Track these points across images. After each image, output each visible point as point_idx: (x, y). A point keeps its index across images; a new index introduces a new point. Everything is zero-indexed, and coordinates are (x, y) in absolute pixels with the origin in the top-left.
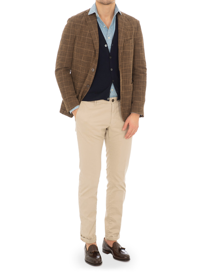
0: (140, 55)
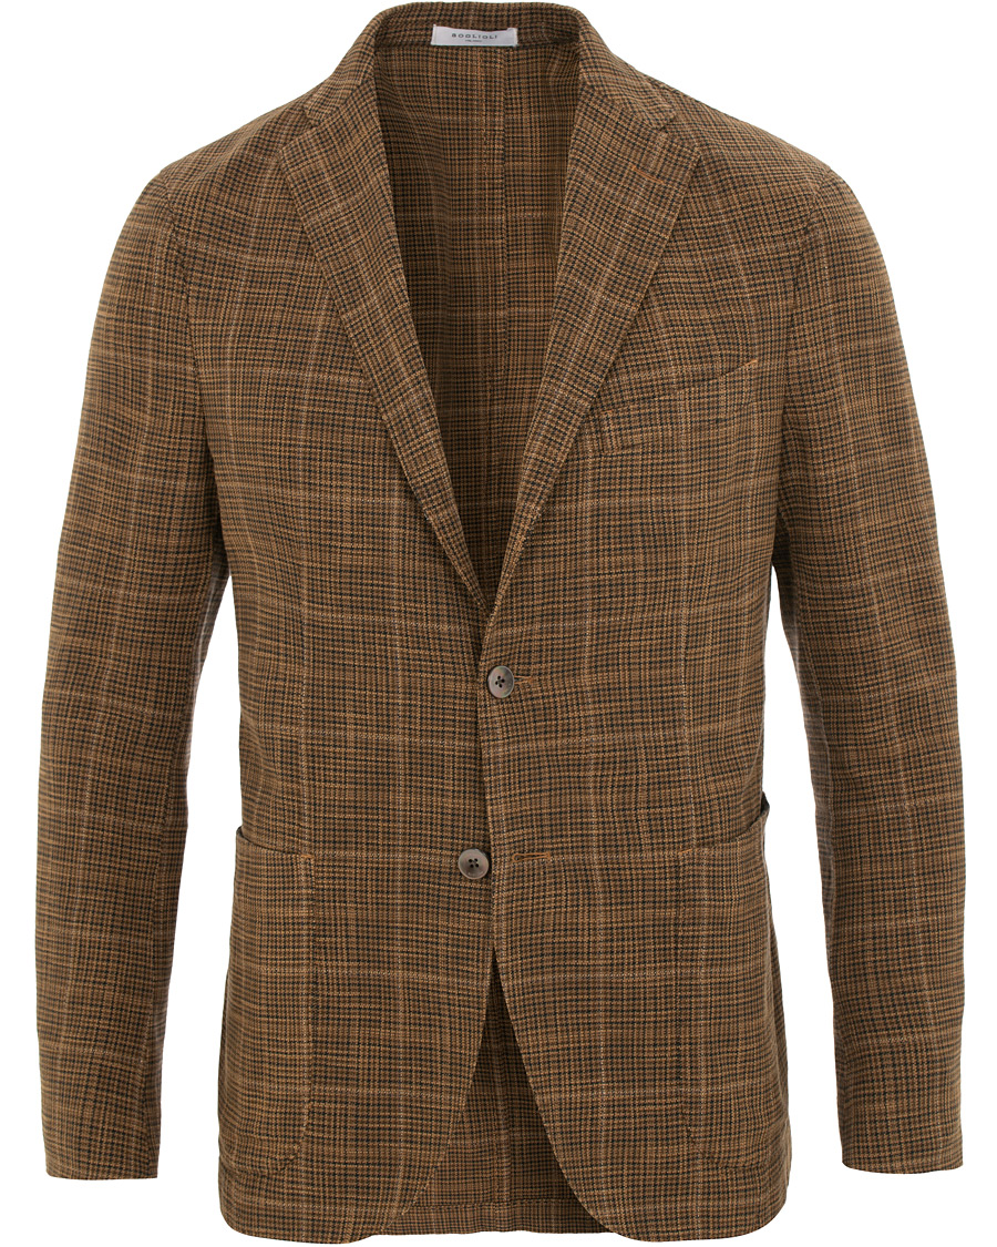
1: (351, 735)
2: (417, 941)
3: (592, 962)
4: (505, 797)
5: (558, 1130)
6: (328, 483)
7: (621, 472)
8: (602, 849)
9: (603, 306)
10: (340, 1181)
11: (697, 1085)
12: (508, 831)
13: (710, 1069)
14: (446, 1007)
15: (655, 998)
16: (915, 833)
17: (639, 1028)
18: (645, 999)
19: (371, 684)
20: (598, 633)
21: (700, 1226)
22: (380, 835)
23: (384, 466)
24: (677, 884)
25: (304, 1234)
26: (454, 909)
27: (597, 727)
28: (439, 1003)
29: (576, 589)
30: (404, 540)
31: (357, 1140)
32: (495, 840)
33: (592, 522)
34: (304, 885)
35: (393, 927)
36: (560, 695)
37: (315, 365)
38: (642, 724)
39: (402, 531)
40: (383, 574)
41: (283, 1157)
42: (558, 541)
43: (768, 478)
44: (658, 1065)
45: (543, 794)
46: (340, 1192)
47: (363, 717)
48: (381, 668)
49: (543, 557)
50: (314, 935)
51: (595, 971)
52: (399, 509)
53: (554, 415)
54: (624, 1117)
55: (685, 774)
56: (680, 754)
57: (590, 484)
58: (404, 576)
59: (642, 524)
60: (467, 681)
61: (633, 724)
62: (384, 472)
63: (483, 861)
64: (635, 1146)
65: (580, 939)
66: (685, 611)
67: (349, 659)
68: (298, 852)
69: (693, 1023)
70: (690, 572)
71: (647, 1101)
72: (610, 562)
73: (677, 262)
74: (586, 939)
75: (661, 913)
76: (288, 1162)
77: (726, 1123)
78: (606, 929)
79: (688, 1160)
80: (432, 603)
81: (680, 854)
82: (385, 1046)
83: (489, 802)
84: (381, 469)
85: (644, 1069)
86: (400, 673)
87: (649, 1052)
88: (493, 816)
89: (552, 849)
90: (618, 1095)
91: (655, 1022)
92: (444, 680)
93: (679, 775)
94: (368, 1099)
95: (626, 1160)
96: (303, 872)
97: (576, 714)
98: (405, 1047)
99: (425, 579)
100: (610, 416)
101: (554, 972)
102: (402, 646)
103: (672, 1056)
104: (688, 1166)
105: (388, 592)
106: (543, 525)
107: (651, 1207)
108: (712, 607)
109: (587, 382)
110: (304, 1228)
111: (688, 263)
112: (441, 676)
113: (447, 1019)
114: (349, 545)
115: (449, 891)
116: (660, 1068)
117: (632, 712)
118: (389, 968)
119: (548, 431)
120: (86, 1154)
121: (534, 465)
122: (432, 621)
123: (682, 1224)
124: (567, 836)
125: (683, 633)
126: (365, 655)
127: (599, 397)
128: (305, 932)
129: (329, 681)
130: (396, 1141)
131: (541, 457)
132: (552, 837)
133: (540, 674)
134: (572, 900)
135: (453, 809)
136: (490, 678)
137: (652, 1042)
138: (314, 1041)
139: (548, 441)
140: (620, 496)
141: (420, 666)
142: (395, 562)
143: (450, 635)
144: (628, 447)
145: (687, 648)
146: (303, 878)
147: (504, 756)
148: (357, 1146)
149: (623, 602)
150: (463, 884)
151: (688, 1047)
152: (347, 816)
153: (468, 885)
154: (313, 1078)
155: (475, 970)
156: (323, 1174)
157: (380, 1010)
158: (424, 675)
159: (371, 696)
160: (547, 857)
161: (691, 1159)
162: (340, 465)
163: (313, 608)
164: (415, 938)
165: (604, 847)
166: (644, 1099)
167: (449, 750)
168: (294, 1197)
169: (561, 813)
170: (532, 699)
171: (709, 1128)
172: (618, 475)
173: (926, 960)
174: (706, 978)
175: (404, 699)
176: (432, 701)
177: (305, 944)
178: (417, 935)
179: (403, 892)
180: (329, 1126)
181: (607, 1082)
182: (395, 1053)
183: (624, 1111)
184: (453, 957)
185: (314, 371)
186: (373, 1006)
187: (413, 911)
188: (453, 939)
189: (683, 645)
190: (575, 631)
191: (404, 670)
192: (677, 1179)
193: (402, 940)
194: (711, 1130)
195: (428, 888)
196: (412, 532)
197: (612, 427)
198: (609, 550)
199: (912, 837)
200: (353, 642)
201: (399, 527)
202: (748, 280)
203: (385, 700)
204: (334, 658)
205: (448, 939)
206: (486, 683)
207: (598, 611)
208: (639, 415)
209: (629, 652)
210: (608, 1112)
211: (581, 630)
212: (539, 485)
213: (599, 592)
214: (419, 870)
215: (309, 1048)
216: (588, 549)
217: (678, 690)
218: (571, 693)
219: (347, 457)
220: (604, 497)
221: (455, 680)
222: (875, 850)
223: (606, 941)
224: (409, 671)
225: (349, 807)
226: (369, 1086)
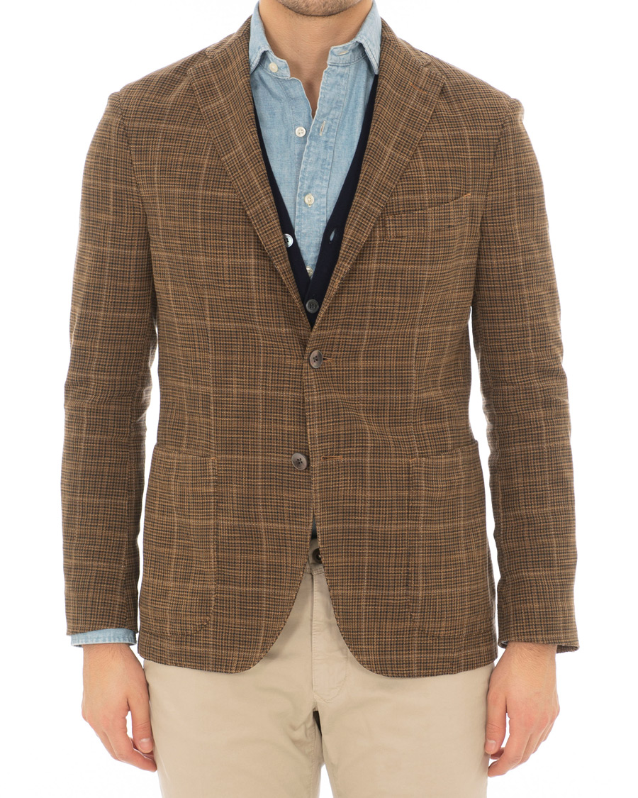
0: (522, 298)
1: (235, 391)
2: (271, 506)
3: (363, 518)
4: (318, 424)
5: (341, 610)
6: (215, 252)
7: (394, 250)
8: (372, 455)
9: (392, 157)
10: (231, 637)
11: (417, 590)
12: (319, 443)
13: (425, 581)
14: (290, 542)
15: (396, 540)
16: (548, 461)
17: (387, 557)
18: (391, 540)
19: (246, 362)
20: (370, 339)
21: (416, 668)
22: (250, 446)
23: (245, 242)
24: (409, 477)
25: (211, 666)
26: (291, 487)
27: (364, 390)
28: (285, 540)
29: (362, 312)
30: (258, 282)
31: (241, 615)
32: (311, 448)
33: (375, 276)
34: (212, 474)
35: (257, 498)
36: (346, 371)
37: (204, 186)
38: (390, 390)
39: (257, 277)
40: (248, 302)
41: (200, 624)
42: (356, 285)
43: (471, 260)
44: (396, 578)
45: (340, 423)
46: (231, 643)
47: (242, 380)
48: (252, 352)
49: (348, 293)
50: (217, 502)
51: (364, 523)
52: (255, 265)
53: (361, 216)
54: (375, 605)
55: (409, 419)
56: (408, 408)
57: (376, 255)
58: (260, 303)
59: (401, 280)
60: (297, 359)
61: (385, 390)
62: (245, 245)
63: (304, 460)
64: (380, 622)
65: (357, 505)
66: (417, 330)
67: (235, 348)
68: (210, 456)
69: (416, 555)
70: (423, 309)
71: (390, 598)
72: (382, 300)
73: (434, 134)
74: (360, 505)
75: (401, 493)
76: (203, 627)
77: (433, 612)
78: (371, 500)
79: (410, 631)
80: (276, 317)
81: (410, 460)
82: (256, 564)
83: (308, 427)
84: (244, 243)
85: (389, 580)
86: (262, 355)
87: (392, 571)
88: (310, 435)
89: (344, 454)
90: (373, 593)
91: (396, 554)
92: (285, 358)
93: (406, 419)
94: (246, 593)
95: (375, 630)
96: (211, 467)
97: (353, 382)
98: (267, 565)
99: (272, 303)
100: (391, 219)
101: (343, 523)
102: (263, 340)
103: (404, 573)
104: (409, 634)
105: (252, 312)
106: (349, 277)
107: (389, 657)
108: (432, 329)
109: (380, 198)
110: (211, 663)
111: (440, 134)
112: (283, 356)
113: (290, 548)
114: (228, 286)
115: (288, 477)
116: (398, 580)
117: (385, 383)
118: (256, 521)
119: (357, 224)
120: (90, 616)
121: (349, 242)
122: (277, 327)
123: (406, 667)
124: (353, 447)
125: (416, 342)
126: (243, 345)
127: (387, 207)
128: (212, 501)
129: (224, 361)
130: (261, 617)
131: (352, 238)
132: (345, 447)
133: (337, 358)
134: (353, 483)
135: (288, 431)
136: (311, 358)
137: (393, 565)
138: (217, 561)
139: (357, 230)
140: (392, 263)
141: (273, 350)
142: (254, 295)
143: (286, 334)
144: (399, 237)
145: (417, 351)
146: (211, 471)
147: (318, 401)
148: (241, 618)
149: (385, 323)
150: (296, 473)
151: (413, 568)
152: (233, 436)
153: (299, 473)
154: (217, 580)
155: (305, 521)
156: (222, 632)
157: (252, 544)
158: (275, 355)
159: (246, 368)
160: (340, 458)
161: (411, 630)
162: (221, 242)
163: (213, 321)
164: (270, 504)
165: (374, 454)
166: (388, 596)
167: (286, 398)
168: (206, 645)
169: (351, 434)
170: (331, 371)
171: (423, 614)
172: (392, 252)
173: (554, 531)
174: (423, 530)
175: (264, 369)
176: (278, 370)
177: (212, 507)
178: (271, 502)
179: (262, 478)
180: (226, 607)
181: (367, 586)
182: (262, 568)
183: (375, 602)
184: (292, 514)
185: (203, 189)
186: (248, 542)
187: (268, 489)
188: (292, 504)
189: (415, 349)
190: (359, 336)
191: (264, 353)
192: (403, 641)
193: (263, 505)
194: (424, 615)
195: (276, 476)
196: (263, 278)
197: (391, 225)
198: (382, 293)
199: (547, 463)
200: (237, 338)
201: (255, 275)
202: (471, 149)
203: (253, 370)
204: (226, 348)
205: (289, 504)
206: (309, 360)
207: (372, 326)
208: (407, 220)
209: (385, 350)
210: (366, 602)
211: (362, 336)
212: (350, 253)
213: (374, 316)
214: (271, 466)
215: (214, 565)
216: (372, 291)
217: (411, 373)
218: (352, 370)
219: (224, 237)
220: (383, 263)
221: (291, 358)
222: (526, 470)
223: (371, 507)
224: (267, 353)
225: (234, 431)
226: (246, 587)
